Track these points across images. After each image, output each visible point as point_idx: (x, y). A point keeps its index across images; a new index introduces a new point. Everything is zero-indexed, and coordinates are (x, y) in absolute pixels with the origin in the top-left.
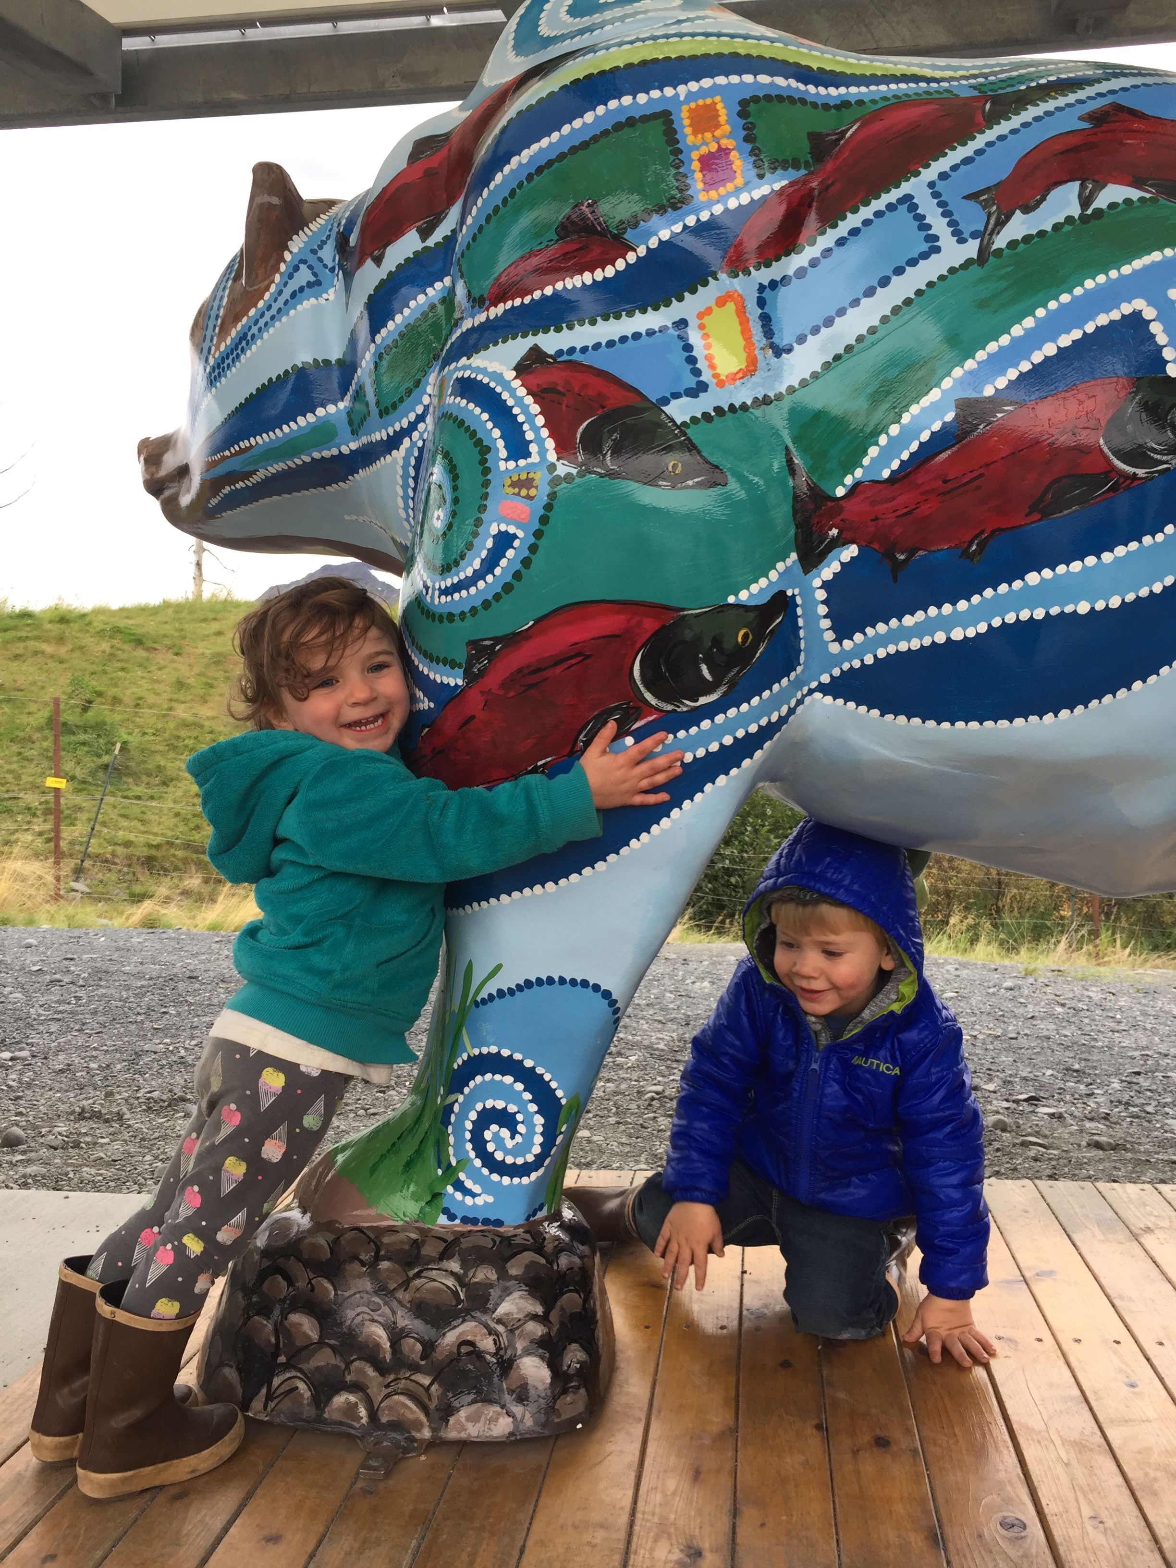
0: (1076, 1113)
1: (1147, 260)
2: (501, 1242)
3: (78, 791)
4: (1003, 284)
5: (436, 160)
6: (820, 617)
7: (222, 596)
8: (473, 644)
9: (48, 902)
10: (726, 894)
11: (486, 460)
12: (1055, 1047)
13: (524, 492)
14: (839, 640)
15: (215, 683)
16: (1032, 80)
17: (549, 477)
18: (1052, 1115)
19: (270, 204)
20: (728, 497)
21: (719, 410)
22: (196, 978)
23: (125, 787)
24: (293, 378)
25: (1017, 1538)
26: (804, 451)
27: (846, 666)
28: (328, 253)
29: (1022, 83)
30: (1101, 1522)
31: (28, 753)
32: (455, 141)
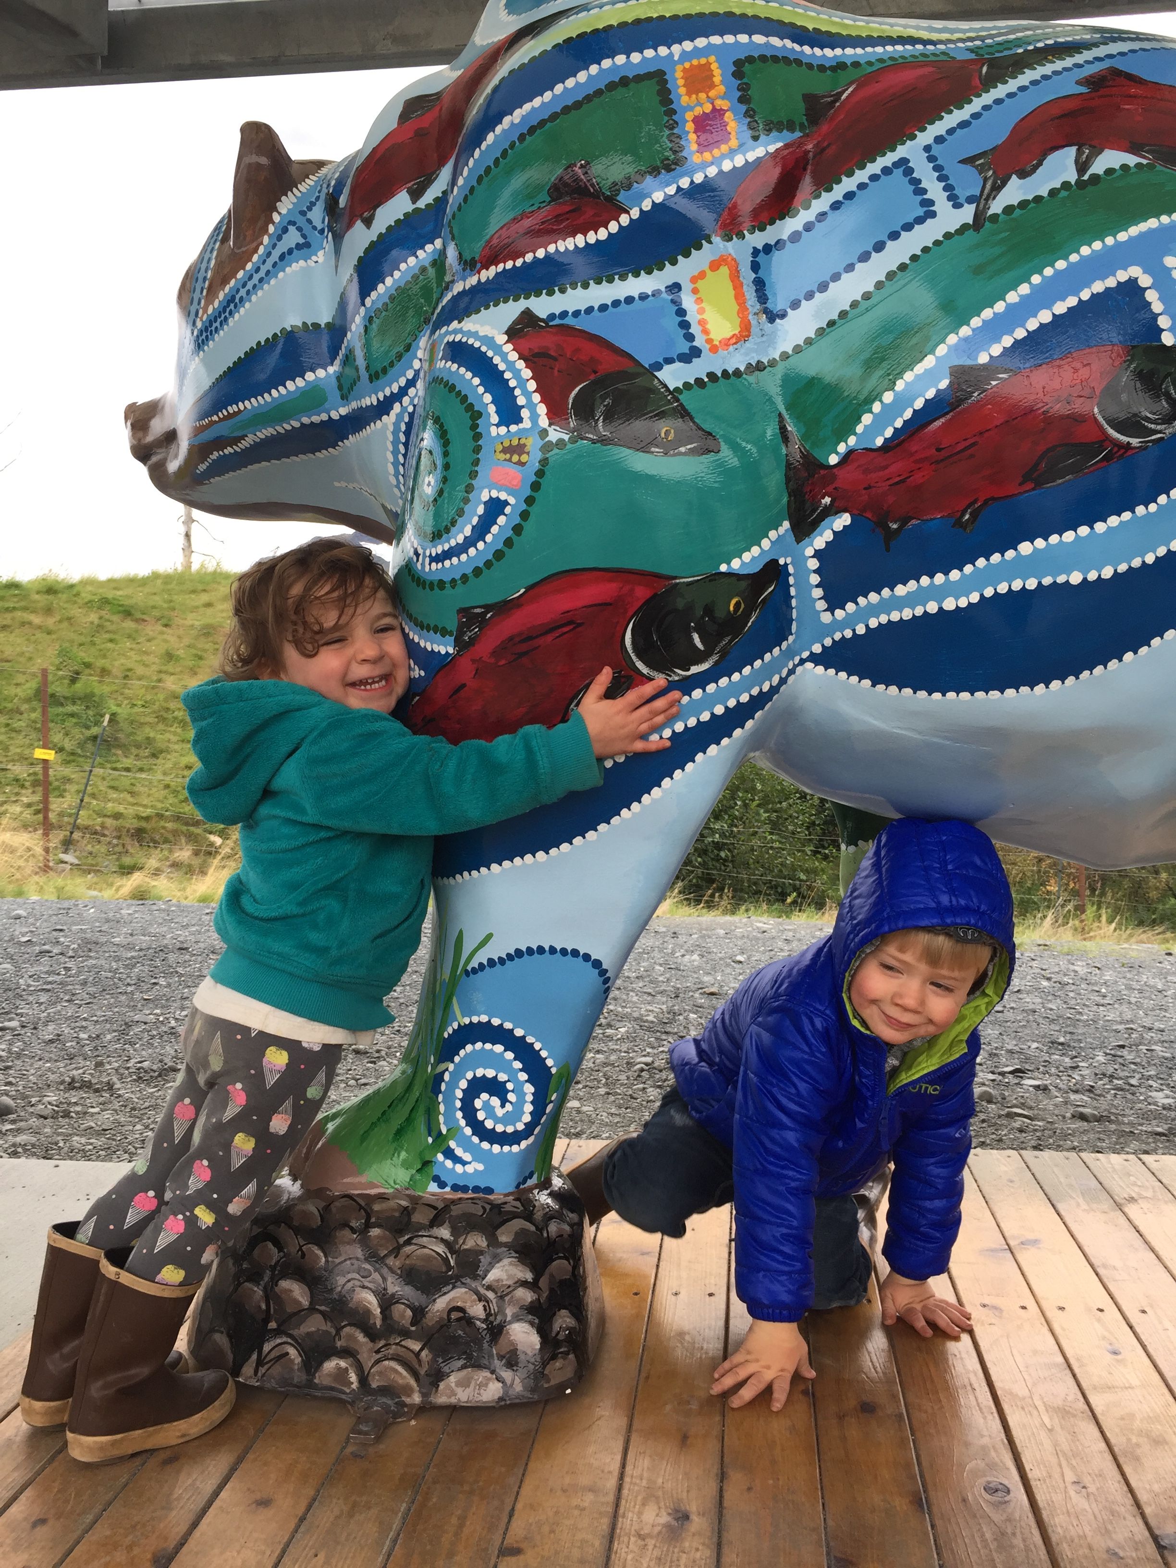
0: (1061, 1086)
1: (1143, 227)
2: (491, 1210)
3: (66, 762)
4: (997, 250)
5: (427, 119)
6: (812, 587)
7: (211, 567)
8: (464, 611)
9: (36, 873)
10: (716, 868)
11: (477, 425)
12: (1041, 1020)
13: (515, 458)
14: (831, 609)
15: (205, 655)
16: (1030, 44)
17: (541, 443)
18: (1037, 1087)
19: (258, 164)
20: (721, 464)
21: (712, 376)
22: (186, 949)
23: (114, 758)
24: (282, 341)
25: (1001, 1503)
26: (798, 418)
27: (838, 636)
28: (317, 215)
29: (1020, 46)
30: (1084, 1487)
31: (16, 725)
32: (446, 101)
